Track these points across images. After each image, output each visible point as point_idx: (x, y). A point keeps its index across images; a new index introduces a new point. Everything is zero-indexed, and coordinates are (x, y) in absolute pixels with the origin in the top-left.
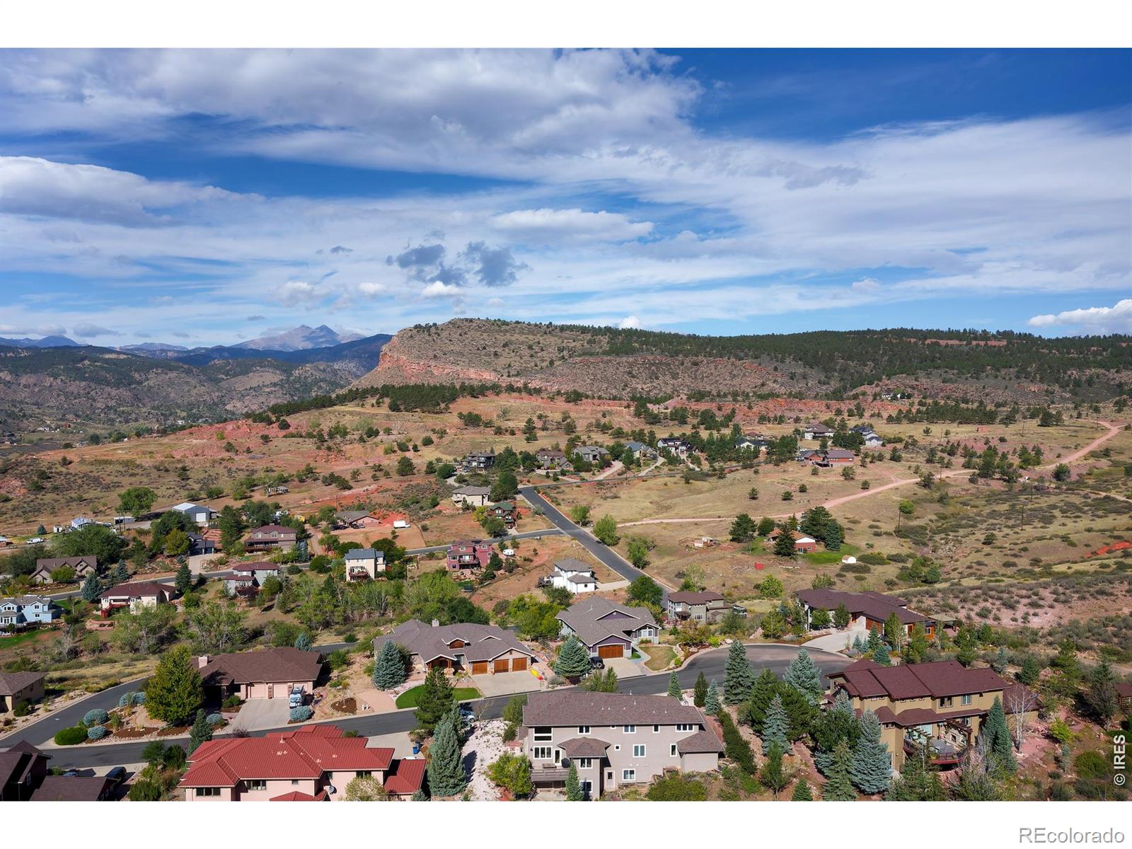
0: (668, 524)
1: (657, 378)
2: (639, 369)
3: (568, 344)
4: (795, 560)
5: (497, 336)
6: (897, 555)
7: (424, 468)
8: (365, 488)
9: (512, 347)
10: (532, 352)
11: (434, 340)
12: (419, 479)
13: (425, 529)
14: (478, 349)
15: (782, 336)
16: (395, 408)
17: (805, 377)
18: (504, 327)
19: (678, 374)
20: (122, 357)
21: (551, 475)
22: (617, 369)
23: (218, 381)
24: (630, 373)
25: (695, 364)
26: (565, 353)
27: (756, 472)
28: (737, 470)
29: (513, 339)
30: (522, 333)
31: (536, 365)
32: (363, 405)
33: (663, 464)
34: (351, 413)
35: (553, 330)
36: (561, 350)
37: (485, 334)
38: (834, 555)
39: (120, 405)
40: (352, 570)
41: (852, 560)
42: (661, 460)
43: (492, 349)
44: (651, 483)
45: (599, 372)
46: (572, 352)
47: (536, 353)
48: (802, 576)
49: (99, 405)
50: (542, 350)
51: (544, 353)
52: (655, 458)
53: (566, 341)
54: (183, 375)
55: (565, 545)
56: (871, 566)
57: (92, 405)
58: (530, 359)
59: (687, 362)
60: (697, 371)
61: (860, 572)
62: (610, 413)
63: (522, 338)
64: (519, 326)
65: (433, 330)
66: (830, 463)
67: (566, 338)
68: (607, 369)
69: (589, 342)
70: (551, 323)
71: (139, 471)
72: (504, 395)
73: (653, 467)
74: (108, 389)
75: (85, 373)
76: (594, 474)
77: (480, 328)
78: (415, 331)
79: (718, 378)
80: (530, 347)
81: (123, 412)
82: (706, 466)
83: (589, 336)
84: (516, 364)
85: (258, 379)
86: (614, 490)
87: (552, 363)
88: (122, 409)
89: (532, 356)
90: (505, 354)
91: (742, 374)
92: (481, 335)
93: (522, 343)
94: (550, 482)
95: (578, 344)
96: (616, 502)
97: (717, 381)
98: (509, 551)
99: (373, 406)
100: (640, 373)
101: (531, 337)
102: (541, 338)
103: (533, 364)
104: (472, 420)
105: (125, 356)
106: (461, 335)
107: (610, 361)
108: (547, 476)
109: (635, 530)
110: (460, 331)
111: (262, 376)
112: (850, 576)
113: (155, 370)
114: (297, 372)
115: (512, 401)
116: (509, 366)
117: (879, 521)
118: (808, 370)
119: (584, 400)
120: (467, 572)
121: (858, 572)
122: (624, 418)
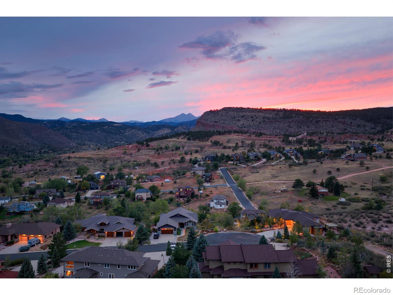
0: (273, 183)
1: (300, 128)
2: (293, 124)
3: (267, 116)
4: (317, 199)
5: (240, 114)
6: (367, 198)
7: (189, 161)
8: (165, 168)
9: (245, 117)
10: (253, 119)
11: (216, 115)
12: (185, 165)
13: (175, 183)
14: (232, 118)
15: (358, 110)
16: (189, 139)
17: (364, 126)
18: (243, 110)
19: (309, 126)
20: (120, 125)
21: (235, 163)
22: (284, 124)
23: (149, 133)
24: (289, 126)
25: (317, 122)
26: (265, 119)
27: (322, 163)
28: (314, 162)
29: (246, 114)
30: (249, 112)
31: (254, 124)
32: (178, 139)
33: (283, 160)
34: (173, 141)
35: (262, 110)
36: (264, 118)
37: (235, 113)
38: (336, 197)
39: (115, 141)
40: (138, 196)
41: (343, 200)
42: (283, 158)
43: (237, 118)
44: (275, 167)
45: (276, 126)
46: (268, 119)
47: (254, 119)
48: (317, 206)
49: (109, 141)
50: (257, 118)
51: (257, 119)
52: (280, 157)
53: (266, 114)
54: (137, 131)
55: (226, 190)
56: (351, 203)
57: (106, 141)
58: (251, 122)
59: (314, 122)
60: (318, 125)
61: (345, 205)
62: (272, 141)
63: (249, 114)
64: (249, 109)
65: (216, 112)
66: (356, 159)
67: (267, 113)
68: (280, 124)
69: (276, 115)
70: (261, 108)
71: (92, 161)
72: (232, 134)
73: (278, 161)
74: (112, 136)
75: (106, 130)
76: (253, 163)
77: (234, 110)
78: (210, 113)
79: (326, 128)
80: (252, 117)
81: (116, 143)
82: (302, 161)
83: (275, 113)
84: (246, 124)
85: (162, 132)
86: (258, 170)
87: (260, 123)
88: (116, 142)
89: (252, 121)
90: (242, 120)
91: (337, 125)
92: (234, 113)
93: (249, 116)
94: (234, 167)
95: (271, 116)
96: (257, 174)
97: (326, 129)
98: (201, 192)
99: (182, 139)
100: (294, 126)
101: (253, 113)
102: (257, 114)
103: (252, 124)
104: (216, 144)
105: (121, 125)
106: (226, 113)
107: (281, 121)
108: (233, 164)
109: (257, 185)
110: (226, 112)
111: (163, 131)
112: (340, 206)
113: (128, 129)
114: (176, 129)
115: (235, 136)
116: (243, 124)
117: (367, 184)
118: (367, 124)
119: (263, 136)
120: (181, 199)
121: (343, 205)
122: (277, 142)
